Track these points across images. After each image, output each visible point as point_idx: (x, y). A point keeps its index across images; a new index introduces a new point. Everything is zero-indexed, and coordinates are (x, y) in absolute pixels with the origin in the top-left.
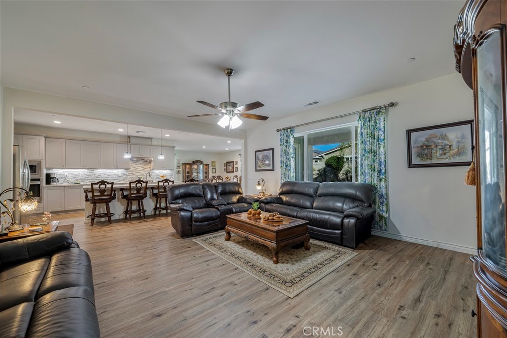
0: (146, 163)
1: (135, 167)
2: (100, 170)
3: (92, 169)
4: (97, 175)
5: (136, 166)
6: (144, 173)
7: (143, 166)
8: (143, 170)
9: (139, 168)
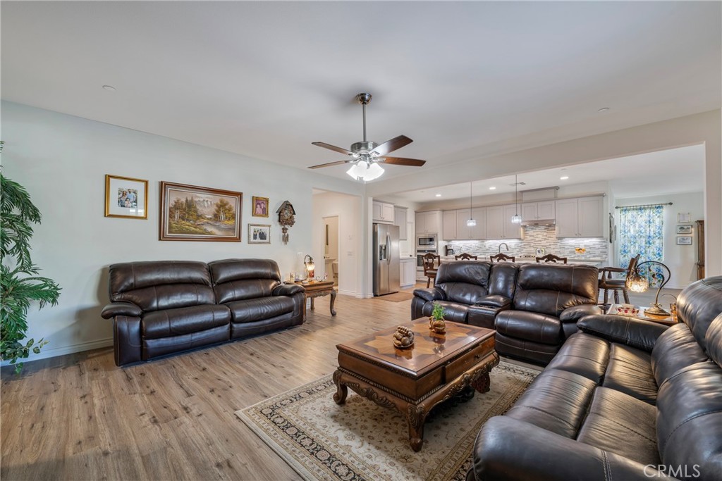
0: (550, 228)
1: (533, 236)
2: (491, 241)
3: (482, 240)
4: (487, 247)
5: (535, 234)
6: (548, 244)
7: (545, 234)
8: (545, 239)
9: (539, 236)
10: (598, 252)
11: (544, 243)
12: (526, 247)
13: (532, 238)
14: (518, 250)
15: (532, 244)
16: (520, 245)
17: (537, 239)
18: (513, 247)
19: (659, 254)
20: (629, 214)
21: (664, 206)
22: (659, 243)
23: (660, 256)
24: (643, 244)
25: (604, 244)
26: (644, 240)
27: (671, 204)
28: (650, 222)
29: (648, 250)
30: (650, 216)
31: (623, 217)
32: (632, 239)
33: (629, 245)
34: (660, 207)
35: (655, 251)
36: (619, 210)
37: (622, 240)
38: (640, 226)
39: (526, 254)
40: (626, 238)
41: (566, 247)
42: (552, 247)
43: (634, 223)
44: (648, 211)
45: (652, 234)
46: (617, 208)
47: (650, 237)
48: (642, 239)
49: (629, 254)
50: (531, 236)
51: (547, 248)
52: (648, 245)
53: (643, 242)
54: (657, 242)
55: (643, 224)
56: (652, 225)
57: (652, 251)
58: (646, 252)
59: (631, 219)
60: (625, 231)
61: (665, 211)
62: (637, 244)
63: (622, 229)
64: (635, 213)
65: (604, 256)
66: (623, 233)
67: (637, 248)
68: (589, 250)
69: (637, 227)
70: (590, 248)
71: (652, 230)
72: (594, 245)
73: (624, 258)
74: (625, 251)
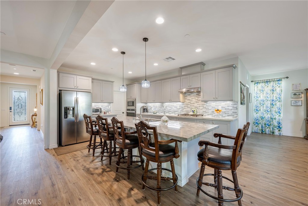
0: (198, 94)
5: (191, 98)
6: (198, 106)
7: (197, 98)
8: (197, 102)
9: (193, 100)
10: (231, 112)
11: (196, 105)
12: (186, 107)
13: (189, 101)
14: (181, 109)
15: (189, 106)
16: (182, 106)
17: (192, 102)
18: (178, 108)
19: (279, 112)
20: (260, 85)
21: (283, 79)
22: (279, 105)
23: (280, 113)
24: (269, 105)
25: (235, 106)
26: (269, 102)
27: (287, 78)
28: (273, 90)
29: (272, 109)
30: (273, 86)
31: (256, 87)
32: (262, 102)
33: (260, 106)
34: (280, 80)
35: (276, 110)
36: (253, 83)
37: (255, 103)
38: (267, 93)
39: (186, 113)
40: (258, 101)
41: (210, 108)
42: (201, 108)
43: (263, 91)
44: (272, 83)
45: (274, 99)
46: (252, 81)
47: (273, 100)
48: (268, 102)
49: (260, 112)
50: (188, 100)
51: (198, 108)
52: (272, 106)
53: (268, 104)
54: (278, 104)
55: (269, 92)
56: (274, 92)
57: (274, 110)
58: (271, 110)
59: (261, 89)
60: (257, 97)
61: (283, 83)
62: (265, 105)
63: (255, 95)
64: (263, 84)
65: (235, 116)
66: (256, 98)
67: (265, 108)
68: (225, 110)
69: (265, 94)
70: (225, 109)
71: (275, 96)
72: (228, 106)
73: (257, 115)
74: (257, 110)
